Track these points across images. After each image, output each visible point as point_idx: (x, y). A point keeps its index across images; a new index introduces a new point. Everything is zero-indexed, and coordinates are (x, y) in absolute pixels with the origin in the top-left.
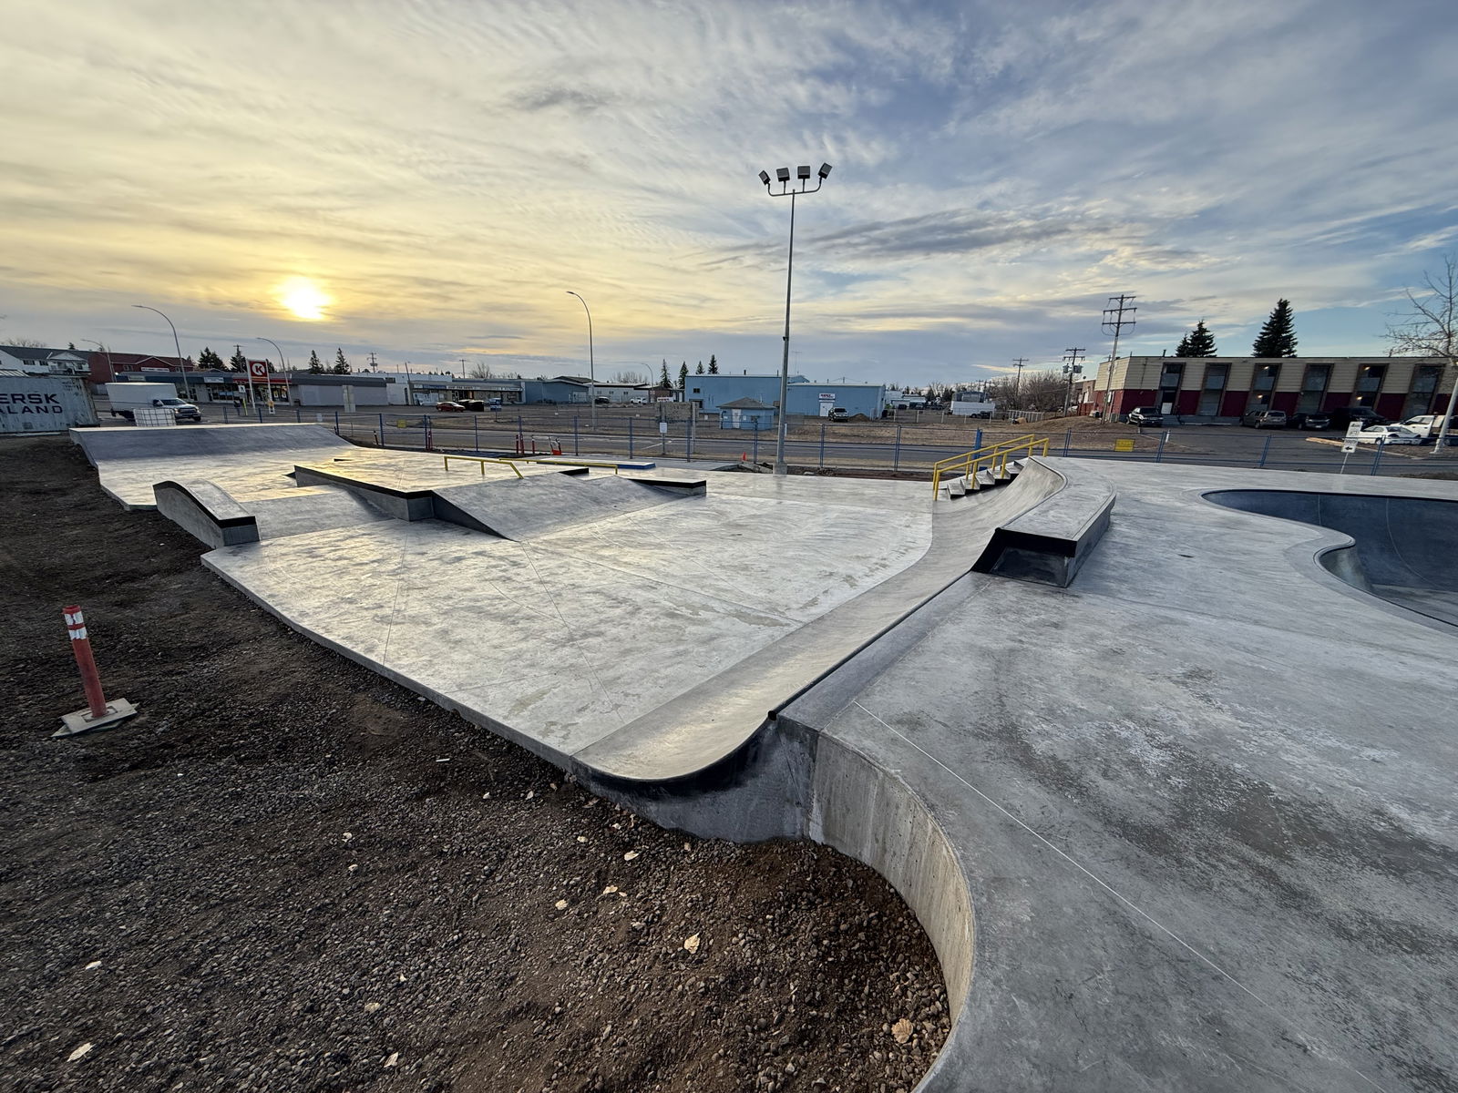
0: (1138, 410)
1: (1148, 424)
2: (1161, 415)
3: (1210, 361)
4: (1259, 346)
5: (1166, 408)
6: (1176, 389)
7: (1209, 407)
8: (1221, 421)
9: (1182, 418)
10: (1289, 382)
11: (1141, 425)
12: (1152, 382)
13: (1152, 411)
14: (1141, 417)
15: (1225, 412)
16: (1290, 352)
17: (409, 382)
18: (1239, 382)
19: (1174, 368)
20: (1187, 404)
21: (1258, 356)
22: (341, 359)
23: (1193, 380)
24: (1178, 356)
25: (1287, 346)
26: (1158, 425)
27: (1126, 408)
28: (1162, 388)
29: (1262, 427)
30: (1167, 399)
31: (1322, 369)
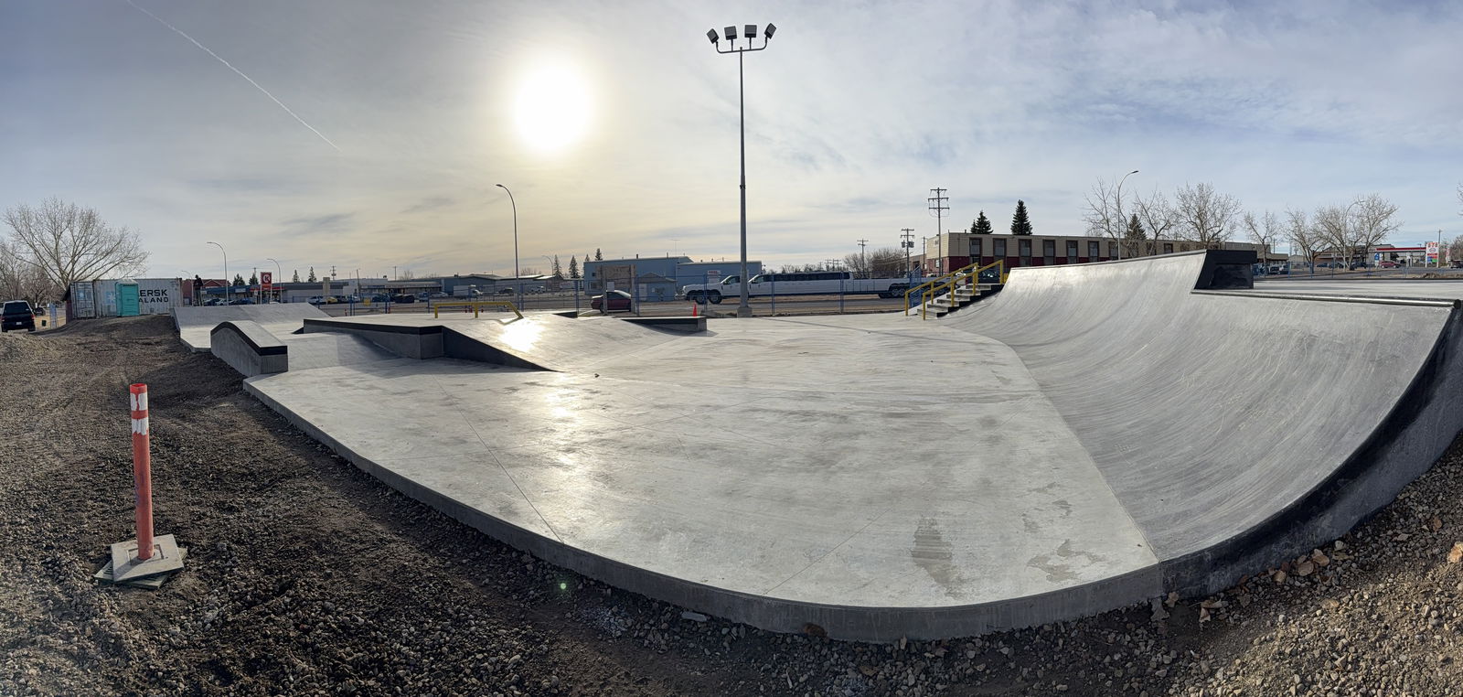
3: (992, 236)
6: (980, 255)
10: (1038, 251)
12: (964, 251)
16: (1031, 233)
17: (359, 284)
18: (1012, 251)
19: (974, 242)
21: (1014, 234)
22: (312, 274)
23: (986, 249)
24: (974, 233)
25: (1028, 229)
28: (972, 256)
31: (1049, 242)
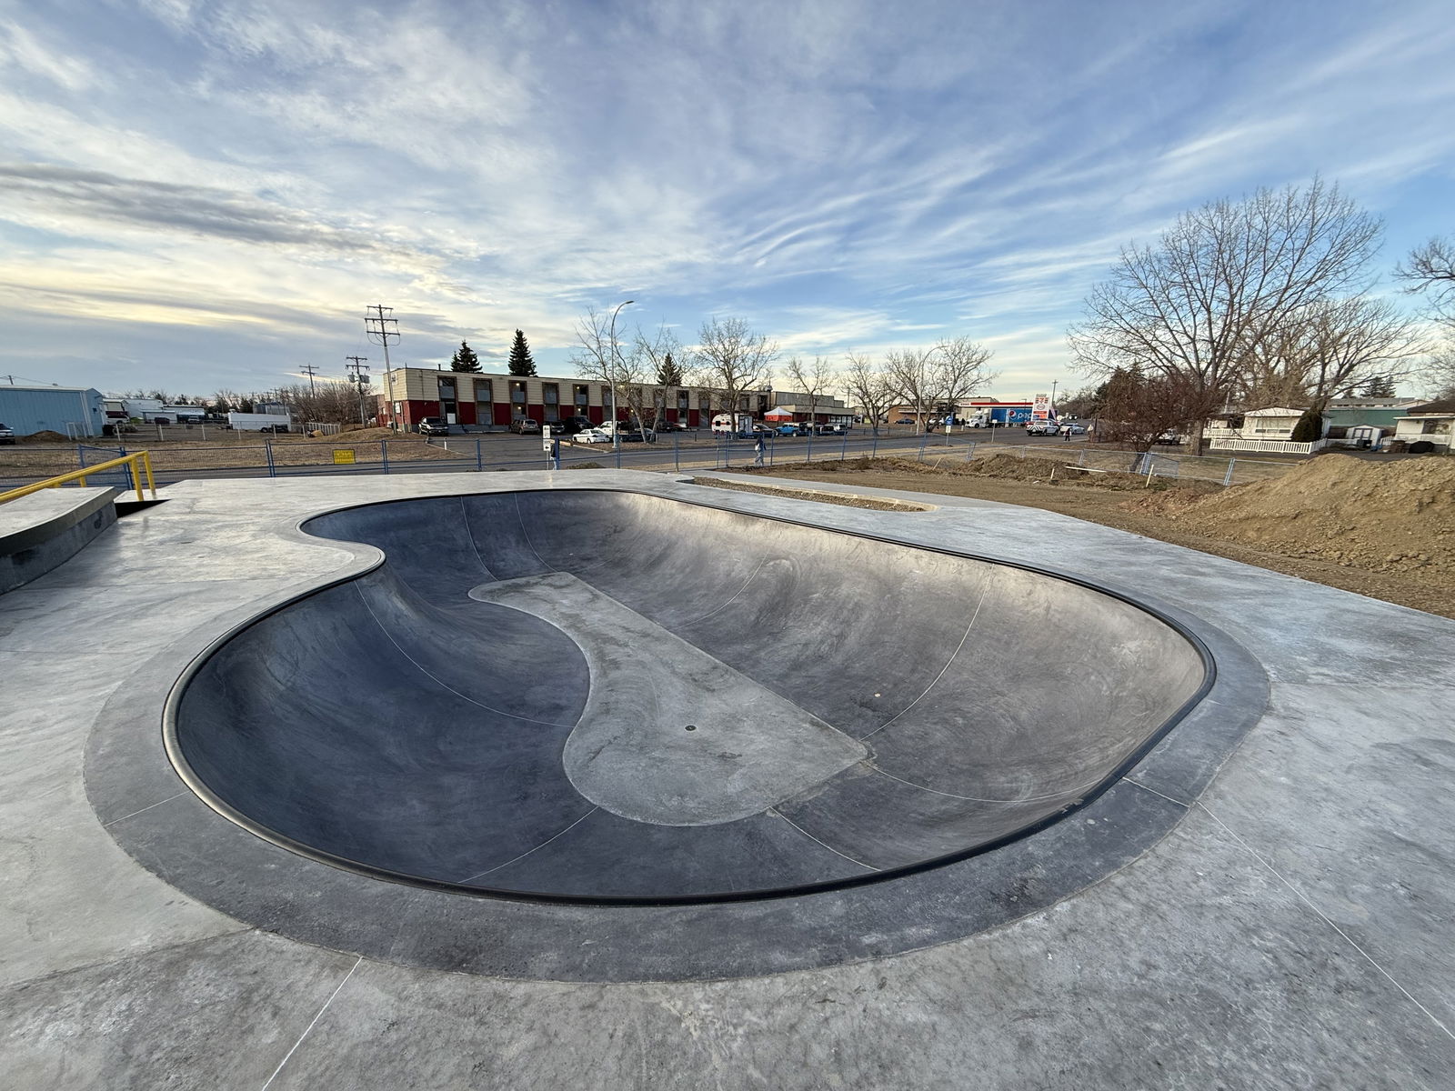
0: (425, 420)
1: (436, 434)
2: (447, 424)
3: (476, 376)
4: (512, 366)
5: (451, 418)
6: (454, 400)
7: (485, 416)
8: (496, 429)
9: (466, 427)
10: (535, 398)
11: (430, 435)
12: (433, 395)
13: (437, 421)
14: (428, 427)
15: (498, 422)
16: (533, 373)
18: (502, 396)
19: (448, 381)
20: (467, 414)
21: (513, 374)
23: (466, 395)
24: (454, 371)
25: (530, 368)
26: (445, 434)
27: (415, 420)
28: (442, 400)
29: (523, 434)
30: (450, 409)
31: (551, 387)
